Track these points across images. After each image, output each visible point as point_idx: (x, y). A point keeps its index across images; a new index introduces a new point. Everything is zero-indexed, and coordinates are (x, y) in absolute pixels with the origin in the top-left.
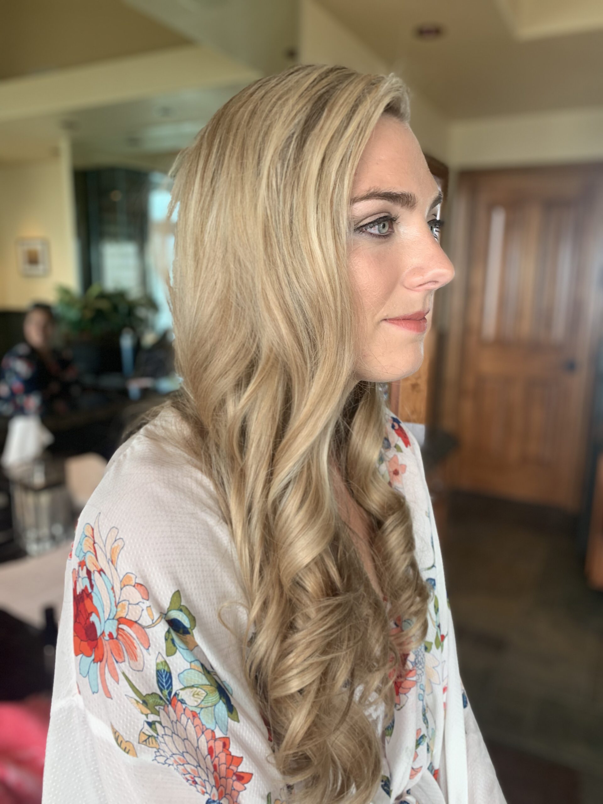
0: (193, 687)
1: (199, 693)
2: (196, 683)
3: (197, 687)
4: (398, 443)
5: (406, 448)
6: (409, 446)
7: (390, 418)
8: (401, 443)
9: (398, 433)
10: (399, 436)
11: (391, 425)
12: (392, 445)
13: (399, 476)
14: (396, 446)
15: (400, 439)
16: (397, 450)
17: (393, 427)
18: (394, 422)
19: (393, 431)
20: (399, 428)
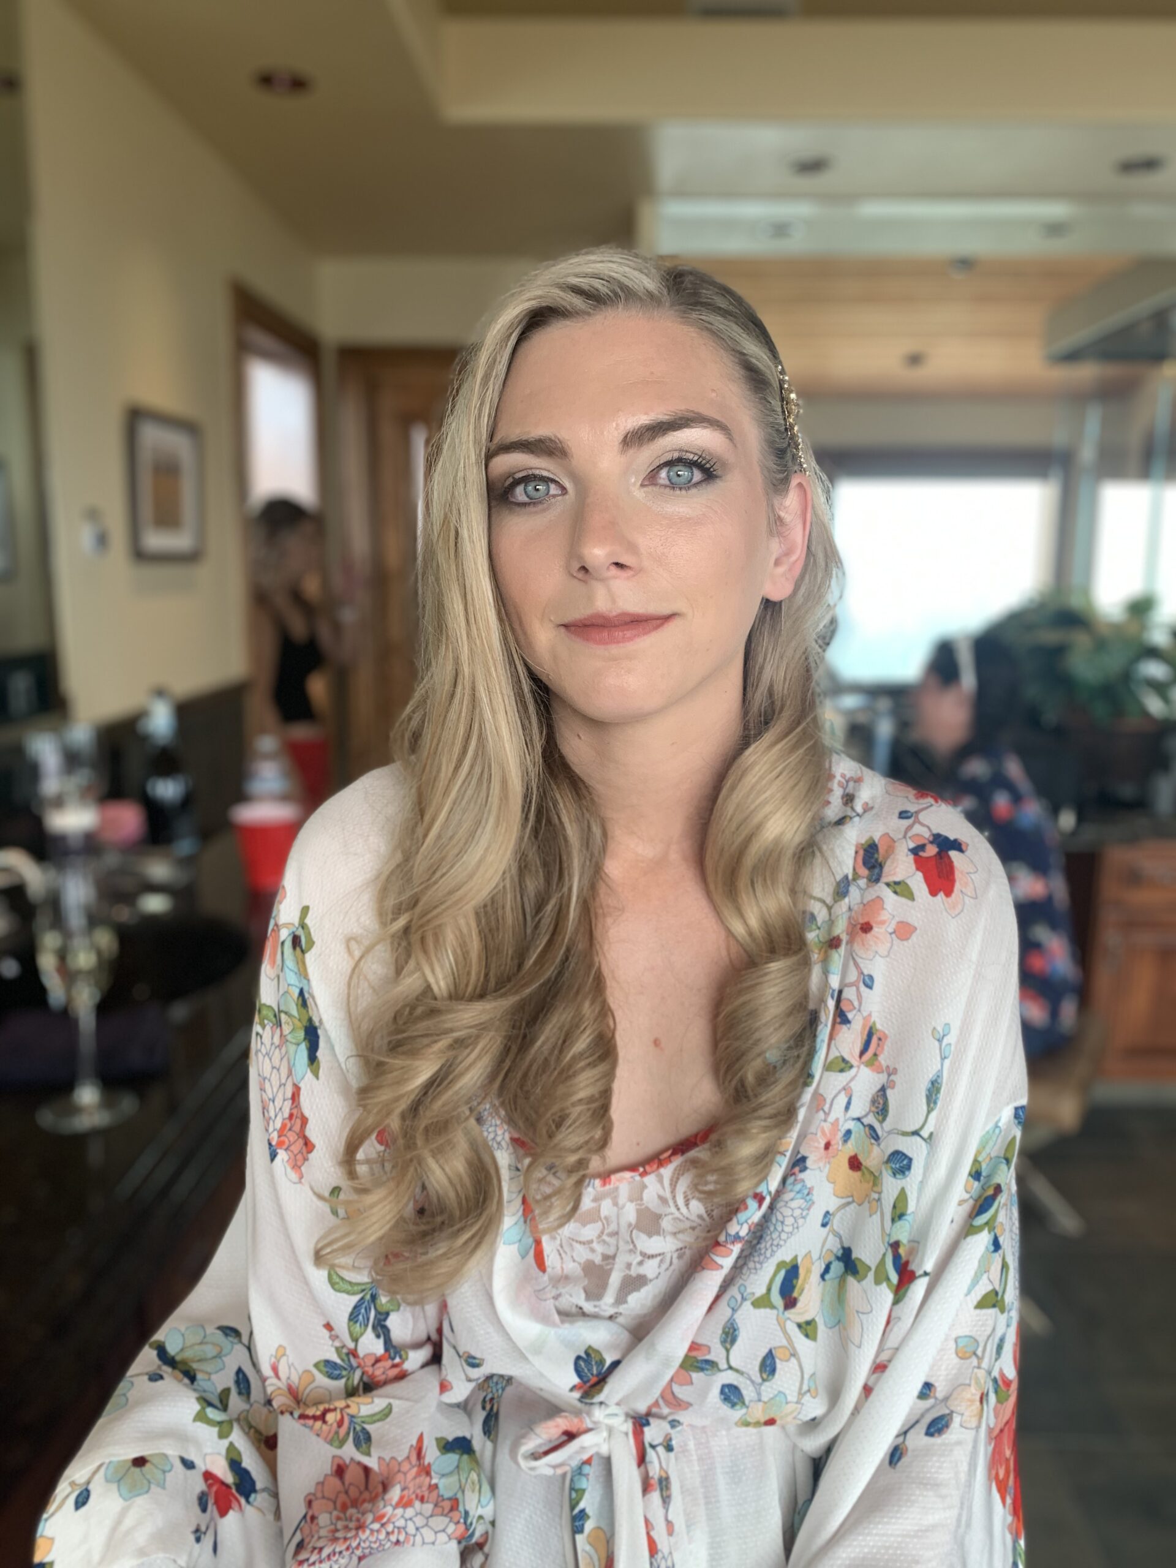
0: (286, 1013)
1: (289, 1024)
2: (289, 1011)
3: (289, 1016)
4: (909, 882)
5: (929, 896)
6: (941, 895)
7: (927, 834)
8: (918, 883)
9: (921, 863)
10: (918, 869)
11: (912, 845)
12: (884, 879)
13: (869, 936)
14: (897, 883)
15: (919, 876)
16: (895, 892)
17: (916, 851)
18: (931, 842)
19: (911, 857)
20: (935, 856)
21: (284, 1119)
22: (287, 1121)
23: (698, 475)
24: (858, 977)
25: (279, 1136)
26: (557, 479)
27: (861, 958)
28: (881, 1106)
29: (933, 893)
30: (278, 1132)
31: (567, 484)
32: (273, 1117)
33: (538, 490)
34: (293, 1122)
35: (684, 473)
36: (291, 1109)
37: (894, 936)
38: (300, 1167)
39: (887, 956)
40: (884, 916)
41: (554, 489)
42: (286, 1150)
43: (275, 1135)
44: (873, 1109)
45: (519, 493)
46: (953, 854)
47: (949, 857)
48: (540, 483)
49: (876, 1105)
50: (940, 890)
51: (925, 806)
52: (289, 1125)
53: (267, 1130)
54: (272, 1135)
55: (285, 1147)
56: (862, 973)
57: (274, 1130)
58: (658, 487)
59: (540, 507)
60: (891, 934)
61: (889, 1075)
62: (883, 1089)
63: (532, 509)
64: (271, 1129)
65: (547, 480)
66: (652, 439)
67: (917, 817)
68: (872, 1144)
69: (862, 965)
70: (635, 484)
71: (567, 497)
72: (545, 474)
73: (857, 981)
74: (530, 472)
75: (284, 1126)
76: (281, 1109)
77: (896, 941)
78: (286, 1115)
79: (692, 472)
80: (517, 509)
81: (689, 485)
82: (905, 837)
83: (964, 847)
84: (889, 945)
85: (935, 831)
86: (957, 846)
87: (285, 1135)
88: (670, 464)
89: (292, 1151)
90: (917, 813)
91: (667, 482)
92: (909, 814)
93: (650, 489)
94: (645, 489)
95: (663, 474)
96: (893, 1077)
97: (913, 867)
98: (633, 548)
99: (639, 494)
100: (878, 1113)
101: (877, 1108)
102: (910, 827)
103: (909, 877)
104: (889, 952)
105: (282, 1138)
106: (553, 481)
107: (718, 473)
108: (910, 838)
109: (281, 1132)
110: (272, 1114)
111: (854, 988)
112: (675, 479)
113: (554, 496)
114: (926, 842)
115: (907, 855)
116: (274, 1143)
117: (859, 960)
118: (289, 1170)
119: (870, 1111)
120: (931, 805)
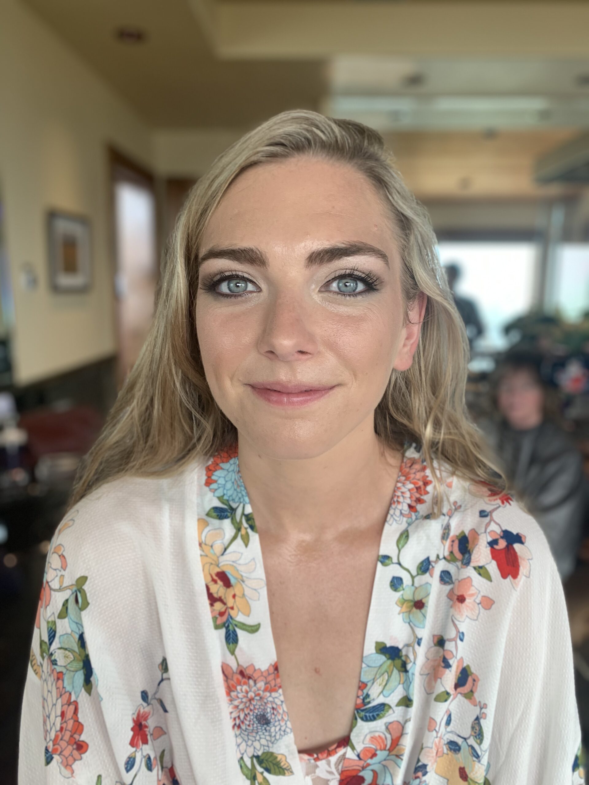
0: (66, 649)
1: (69, 657)
2: (70, 647)
3: (69, 651)
4: (487, 567)
5: (501, 579)
6: (510, 577)
7: (499, 531)
8: (493, 568)
9: (495, 554)
10: (494, 558)
11: (490, 539)
12: (472, 564)
13: (463, 605)
14: (481, 567)
15: (494, 563)
16: (480, 574)
17: (492, 544)
18: (502, 537)
19: (489, 548)
20: (505, 548)
21: (57, 732)
22: (59, 733)
23: (361, 287)
24: (457, 635)
25: (54, 745)
26: (255, 280)
27: (459, 621)
28: (477, 732)
29: (504, 576)
30: (53, 741)
31: (263, 286)
32: (49, 730)
33: (238, 286)
34: (63, 733)
35: (351, 284)
36: (61, 724)
37: (480, 606)
38: (71, 766)
39: (476, 620)
40: (472, 591)
41: (250, 287)
42: (59, 755)
43: (51, 744)
44: (473, 734)
45: (224, 288)
46: (517, 546)
47: (514, 549)
48: (241, 281)
49: (475, 730)
50: (509, 574)
51: (495, 507)
52: (60, 737)
53: (46, 739)
54: (49, 744)
55: (58, 752)
56: (459, 632)
57: (50, 740)
58: (332, 293)
59: (240, 299)
60: (478, 604)
61: (481, 709)
62: (477, 719)
63: (233, 299)
64: (48, 739)
65: (246, 280)
66: (330, 260)
67: (491, 516)
68: (474, 761)
69: (459, 626)
70: (314, 290)
71: (261, 294)
72: (246, 275)
73: (456, 637)
74: (234, 273)
75: (57, 736)
76: (54, 724)
77: (482, 610)
78: (58, 728)
79: (357, 284)
80: (222, 299)
81: (354, 294)
82: (485, 532)
83: (523, 539)
84: (477, 612)
85: (504, 529)
86: (519, 539)
87: (58, 744)
88: (341, 277)
89: (64, 756)
90: (491, 512)
91: (337, 290)
92: (486, 513)
93: (326, 295)
94: (322, 295)
95: (334, 285)
96: (483, 710)
97: (490, 556)
98: (311, 338)
99: (317, 297)
100: (476, 737)
101: (475, 733)
102: (488, 524)
103: (487, 564)
104: (477, 617)
105: (56, 746)
106: (251, 281)
107: (378, 287)
108: (489, 533)
109: (55, 742)
110: (49, 728)
111: (454, 643)
112: (343, 289)
113: (251, 292)
114: (498, 537)
115: (486, 547)
116: (50, 750)
117: (457, 623)
118: (63, 768)
119: (471, 735)
120: (500, 506)
